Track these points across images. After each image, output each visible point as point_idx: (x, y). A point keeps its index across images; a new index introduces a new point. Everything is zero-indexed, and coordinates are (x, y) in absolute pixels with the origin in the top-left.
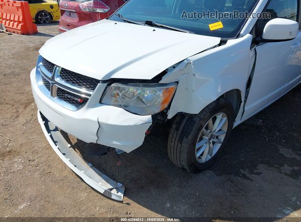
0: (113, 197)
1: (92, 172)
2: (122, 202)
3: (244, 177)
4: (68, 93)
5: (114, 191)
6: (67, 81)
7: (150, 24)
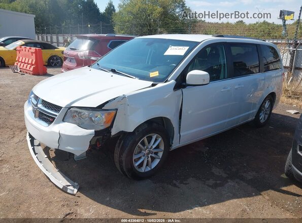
0: (69, 191)
1: (59, 175)
2: (74, 195)
3: (175, 185)
4: (45, 115)
5: (71, 188)
6: (45, 107)
7: (114, 71)
